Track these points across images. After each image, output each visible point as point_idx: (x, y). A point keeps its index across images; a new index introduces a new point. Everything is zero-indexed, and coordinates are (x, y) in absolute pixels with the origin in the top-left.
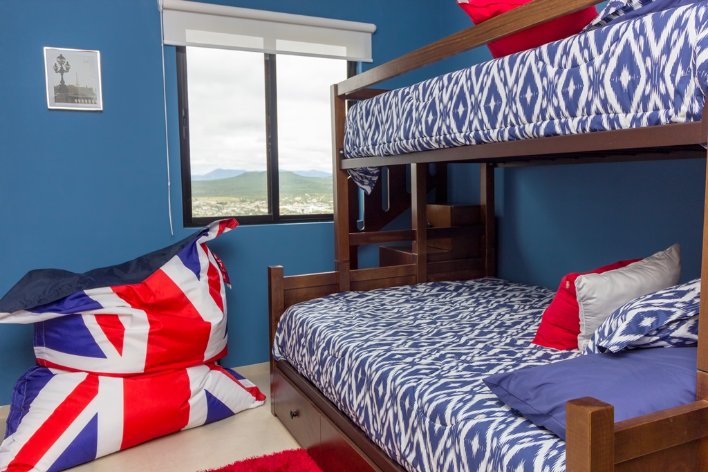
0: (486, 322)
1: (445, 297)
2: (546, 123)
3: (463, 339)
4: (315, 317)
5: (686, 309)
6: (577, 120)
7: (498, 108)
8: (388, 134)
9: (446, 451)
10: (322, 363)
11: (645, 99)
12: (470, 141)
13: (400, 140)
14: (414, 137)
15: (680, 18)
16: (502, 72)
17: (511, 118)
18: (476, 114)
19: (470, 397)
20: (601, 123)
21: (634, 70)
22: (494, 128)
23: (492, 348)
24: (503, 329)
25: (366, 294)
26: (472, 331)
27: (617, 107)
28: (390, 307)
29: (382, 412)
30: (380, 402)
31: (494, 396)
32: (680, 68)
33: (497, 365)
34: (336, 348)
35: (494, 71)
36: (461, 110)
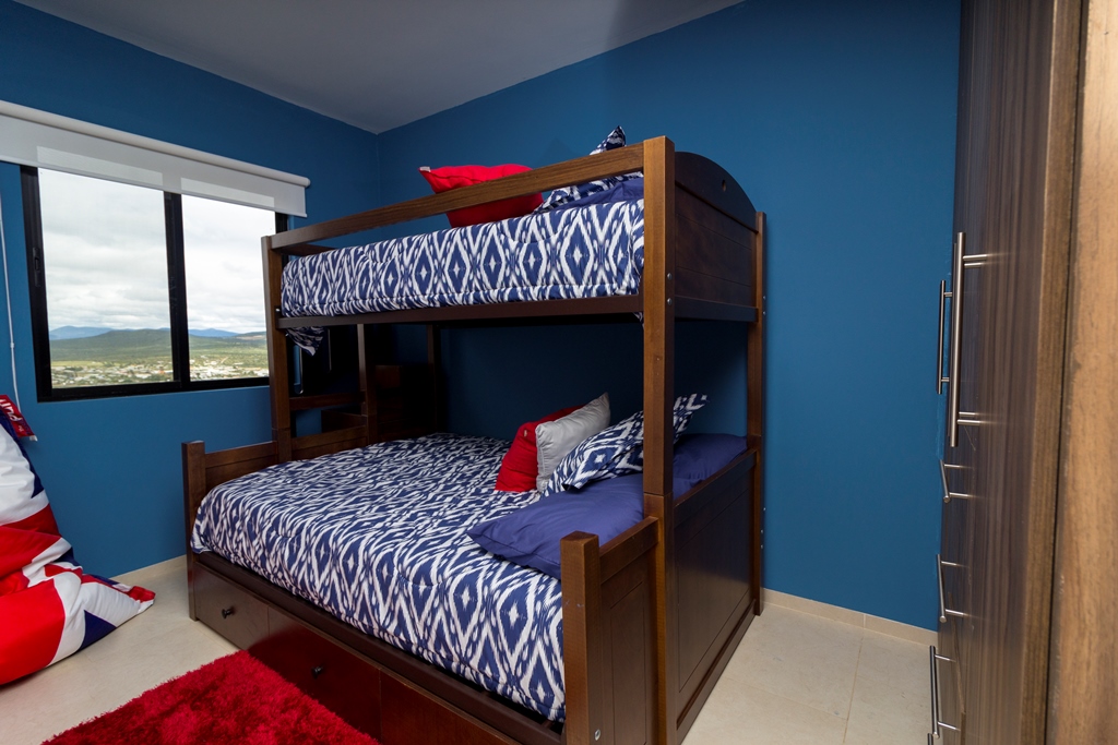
0: (448, 475)
1: (400, 456)
2: (509, 289)
3: (431, 496)
4: (253, 495)
5: (624, 444)
6: (537, 288)
7: (462, 273)
8: (339, 293)
9: (433, 611)
10: (269, 546)
11: (594, 274)
12: (434, 304)
13: (355, 299)
14: (371, 296)
15: (618, 211)
16: (465, 241)
17: (476, 283)
18: (440, 278)
19: (452, 551)
20: (558, 293)
21: (584, 250)
22: (459, 292)
23: (461, 500)
24: (465, 480)
25: (312, 462)
26: (437, 486)
27: (571, 279)
28: (344, 473)
29: (354, 586)
30: (351, 577)
31: (477, 545)
32: (620, 251)
33: (470, 515)
34: (288, 526)
35: (457, 238)
36: (424, 273)
